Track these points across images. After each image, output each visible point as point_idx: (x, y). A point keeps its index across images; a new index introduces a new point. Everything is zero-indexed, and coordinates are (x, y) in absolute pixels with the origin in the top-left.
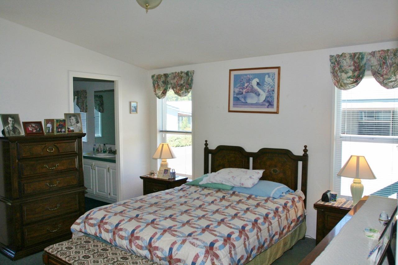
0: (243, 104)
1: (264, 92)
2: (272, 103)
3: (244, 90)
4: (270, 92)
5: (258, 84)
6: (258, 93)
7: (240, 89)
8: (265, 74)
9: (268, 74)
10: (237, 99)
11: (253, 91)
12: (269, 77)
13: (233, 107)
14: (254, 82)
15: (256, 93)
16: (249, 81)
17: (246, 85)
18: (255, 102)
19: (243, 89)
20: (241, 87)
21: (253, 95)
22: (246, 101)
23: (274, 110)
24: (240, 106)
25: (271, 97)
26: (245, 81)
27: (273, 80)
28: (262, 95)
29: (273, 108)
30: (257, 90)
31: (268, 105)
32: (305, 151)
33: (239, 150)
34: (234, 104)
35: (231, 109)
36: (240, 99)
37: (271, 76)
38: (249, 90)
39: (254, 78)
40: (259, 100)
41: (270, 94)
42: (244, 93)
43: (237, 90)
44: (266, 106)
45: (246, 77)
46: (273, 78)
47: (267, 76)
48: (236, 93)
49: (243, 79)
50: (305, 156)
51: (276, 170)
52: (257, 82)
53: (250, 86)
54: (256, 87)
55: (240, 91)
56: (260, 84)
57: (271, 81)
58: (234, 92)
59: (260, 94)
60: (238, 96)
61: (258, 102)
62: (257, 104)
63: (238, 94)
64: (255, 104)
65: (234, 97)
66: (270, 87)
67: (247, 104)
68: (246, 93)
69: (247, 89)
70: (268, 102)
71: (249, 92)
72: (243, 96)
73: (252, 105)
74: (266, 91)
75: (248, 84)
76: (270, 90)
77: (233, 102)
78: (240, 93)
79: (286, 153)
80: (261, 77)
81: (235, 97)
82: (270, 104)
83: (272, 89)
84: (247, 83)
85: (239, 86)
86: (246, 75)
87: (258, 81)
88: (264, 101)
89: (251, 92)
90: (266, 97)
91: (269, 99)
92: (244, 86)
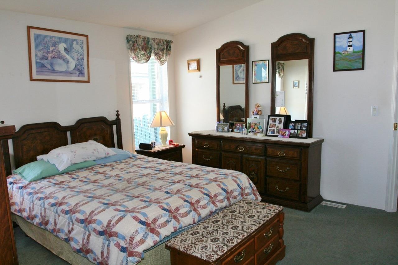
0: (50, 71)
1: (73, 59)
2: (82, 72)
3: (50, 55)
4: (79, 60)
5: (66, 50)
6: (66, 60)
7: (44, 53)
8: (73, 40)
9: (76, 40)
10: (41, 66)
11: (60, 57)
12: (77, 44)
13: (37, 74)
14: (62, 47)
15: (64, 60)
16: (55, 44)
17: (51, 49)
18: (64, 70)
19: (48, 53)
20: (45, 51)
21: (60, 61)
22: (52, 67)
23: (85, 79)
24: (46, 73)
25: (81, 65)
26: (49, 44)
27: (81, 48)
28: (71, 62)
29: (84, 77)
30: (65, 56)
31: (79, 74)
32: (118, 115)
33: (54, 126)
34: (37, 71)
35: (35, 77)
36: (45, 65)
37: (79, 43)
38: (56, 56)
39: (61, 42)
40: (68, 68)
41: (80, 62)
42: (49, 58)
43: (40, 54)
44: (76, 75)
45: (51, 39)
46: (82, 46)
47: (75, 43)
48: (39, 57)
49: (48, 42)
50: (118, 119)
51: (96, 138)
52: (64, 47)
53: (57, 51)
54: (63, 53)
55: (44, 56)
56: (68, 50)
57: (80, 48)
58: (36, 56)
59: (68, 61)
60: (42, 62)
61: (68, 70)
62: (67, 73)
63: (41, 59)
64: (65, 72)
65: (37, 62)
66: (79, 55)
67: (54, 71)
68: (52, 58)
69: (53, 54)
70: (78, 70)
71: (55, 58)
72: (49, 62)
73: (61, 73)
74: (75, 59)
75: (54, 48)
76: (79, 58)
77: (37, 68)
78: (45, 58)
79: (102, 120)
80: (69, 43)
81: (39, 62)
82: (81, 73)
83: (81, 57)
84: (53, 46)
85: (43, 49)
86: (51, 37)
87: (66, 47)
88: (74, 69)
89: (58, 58)
90: (76, 65)
91: (79, 67)
92: (49, 50)
